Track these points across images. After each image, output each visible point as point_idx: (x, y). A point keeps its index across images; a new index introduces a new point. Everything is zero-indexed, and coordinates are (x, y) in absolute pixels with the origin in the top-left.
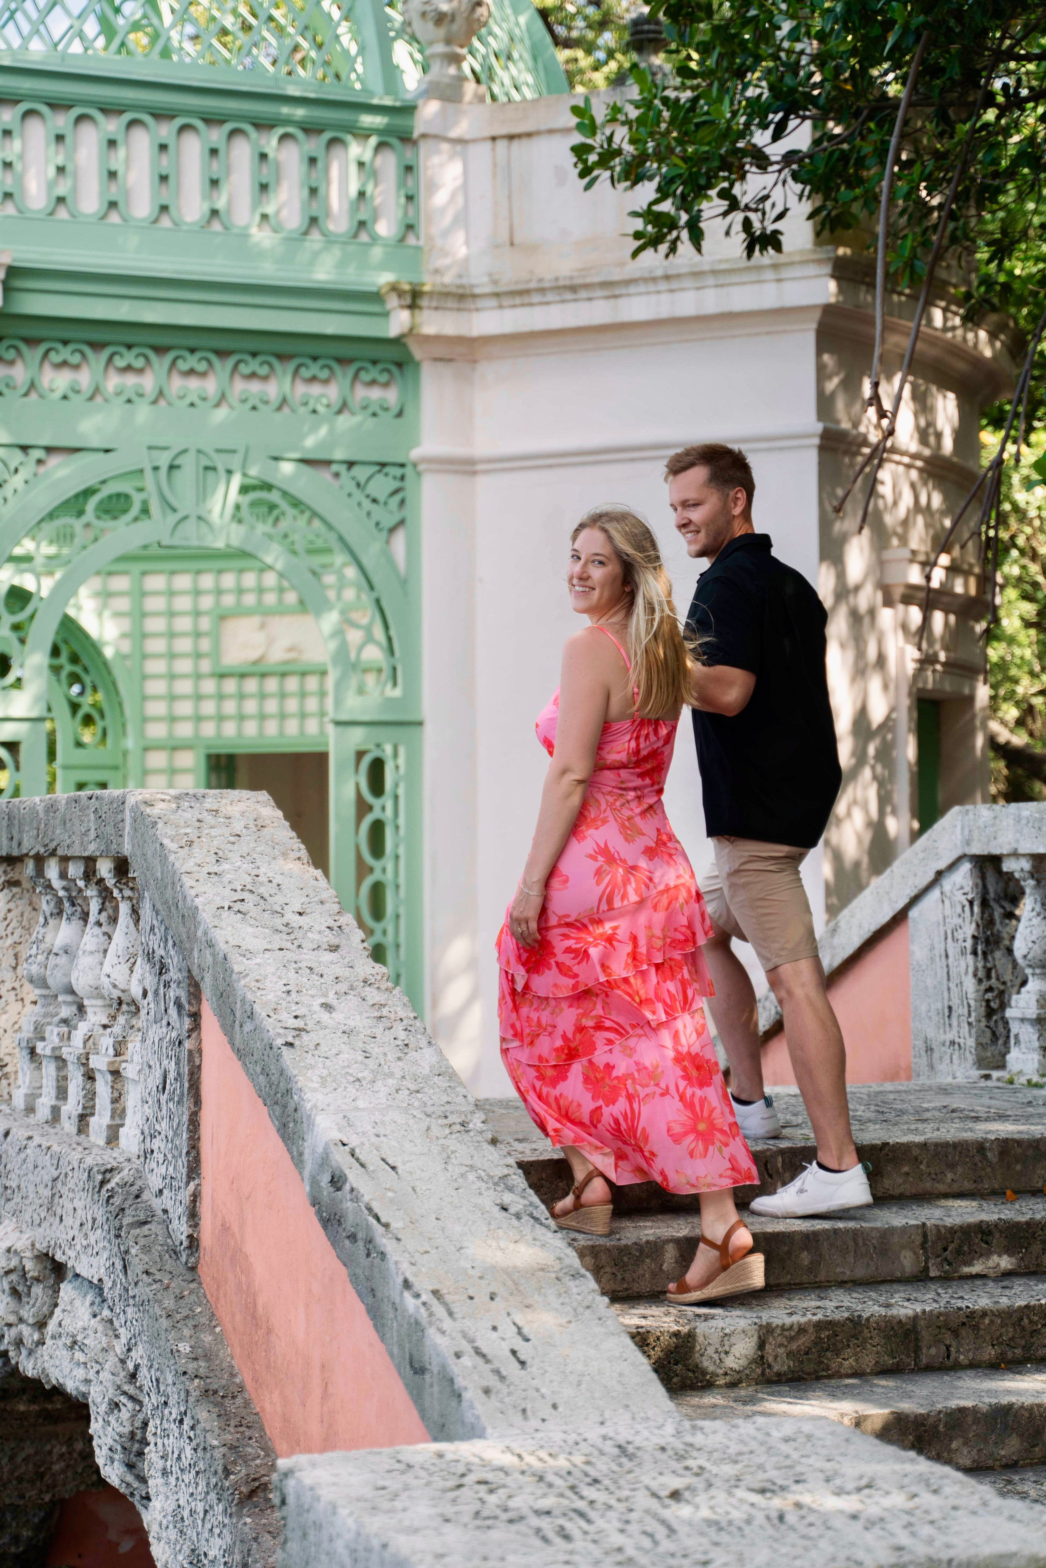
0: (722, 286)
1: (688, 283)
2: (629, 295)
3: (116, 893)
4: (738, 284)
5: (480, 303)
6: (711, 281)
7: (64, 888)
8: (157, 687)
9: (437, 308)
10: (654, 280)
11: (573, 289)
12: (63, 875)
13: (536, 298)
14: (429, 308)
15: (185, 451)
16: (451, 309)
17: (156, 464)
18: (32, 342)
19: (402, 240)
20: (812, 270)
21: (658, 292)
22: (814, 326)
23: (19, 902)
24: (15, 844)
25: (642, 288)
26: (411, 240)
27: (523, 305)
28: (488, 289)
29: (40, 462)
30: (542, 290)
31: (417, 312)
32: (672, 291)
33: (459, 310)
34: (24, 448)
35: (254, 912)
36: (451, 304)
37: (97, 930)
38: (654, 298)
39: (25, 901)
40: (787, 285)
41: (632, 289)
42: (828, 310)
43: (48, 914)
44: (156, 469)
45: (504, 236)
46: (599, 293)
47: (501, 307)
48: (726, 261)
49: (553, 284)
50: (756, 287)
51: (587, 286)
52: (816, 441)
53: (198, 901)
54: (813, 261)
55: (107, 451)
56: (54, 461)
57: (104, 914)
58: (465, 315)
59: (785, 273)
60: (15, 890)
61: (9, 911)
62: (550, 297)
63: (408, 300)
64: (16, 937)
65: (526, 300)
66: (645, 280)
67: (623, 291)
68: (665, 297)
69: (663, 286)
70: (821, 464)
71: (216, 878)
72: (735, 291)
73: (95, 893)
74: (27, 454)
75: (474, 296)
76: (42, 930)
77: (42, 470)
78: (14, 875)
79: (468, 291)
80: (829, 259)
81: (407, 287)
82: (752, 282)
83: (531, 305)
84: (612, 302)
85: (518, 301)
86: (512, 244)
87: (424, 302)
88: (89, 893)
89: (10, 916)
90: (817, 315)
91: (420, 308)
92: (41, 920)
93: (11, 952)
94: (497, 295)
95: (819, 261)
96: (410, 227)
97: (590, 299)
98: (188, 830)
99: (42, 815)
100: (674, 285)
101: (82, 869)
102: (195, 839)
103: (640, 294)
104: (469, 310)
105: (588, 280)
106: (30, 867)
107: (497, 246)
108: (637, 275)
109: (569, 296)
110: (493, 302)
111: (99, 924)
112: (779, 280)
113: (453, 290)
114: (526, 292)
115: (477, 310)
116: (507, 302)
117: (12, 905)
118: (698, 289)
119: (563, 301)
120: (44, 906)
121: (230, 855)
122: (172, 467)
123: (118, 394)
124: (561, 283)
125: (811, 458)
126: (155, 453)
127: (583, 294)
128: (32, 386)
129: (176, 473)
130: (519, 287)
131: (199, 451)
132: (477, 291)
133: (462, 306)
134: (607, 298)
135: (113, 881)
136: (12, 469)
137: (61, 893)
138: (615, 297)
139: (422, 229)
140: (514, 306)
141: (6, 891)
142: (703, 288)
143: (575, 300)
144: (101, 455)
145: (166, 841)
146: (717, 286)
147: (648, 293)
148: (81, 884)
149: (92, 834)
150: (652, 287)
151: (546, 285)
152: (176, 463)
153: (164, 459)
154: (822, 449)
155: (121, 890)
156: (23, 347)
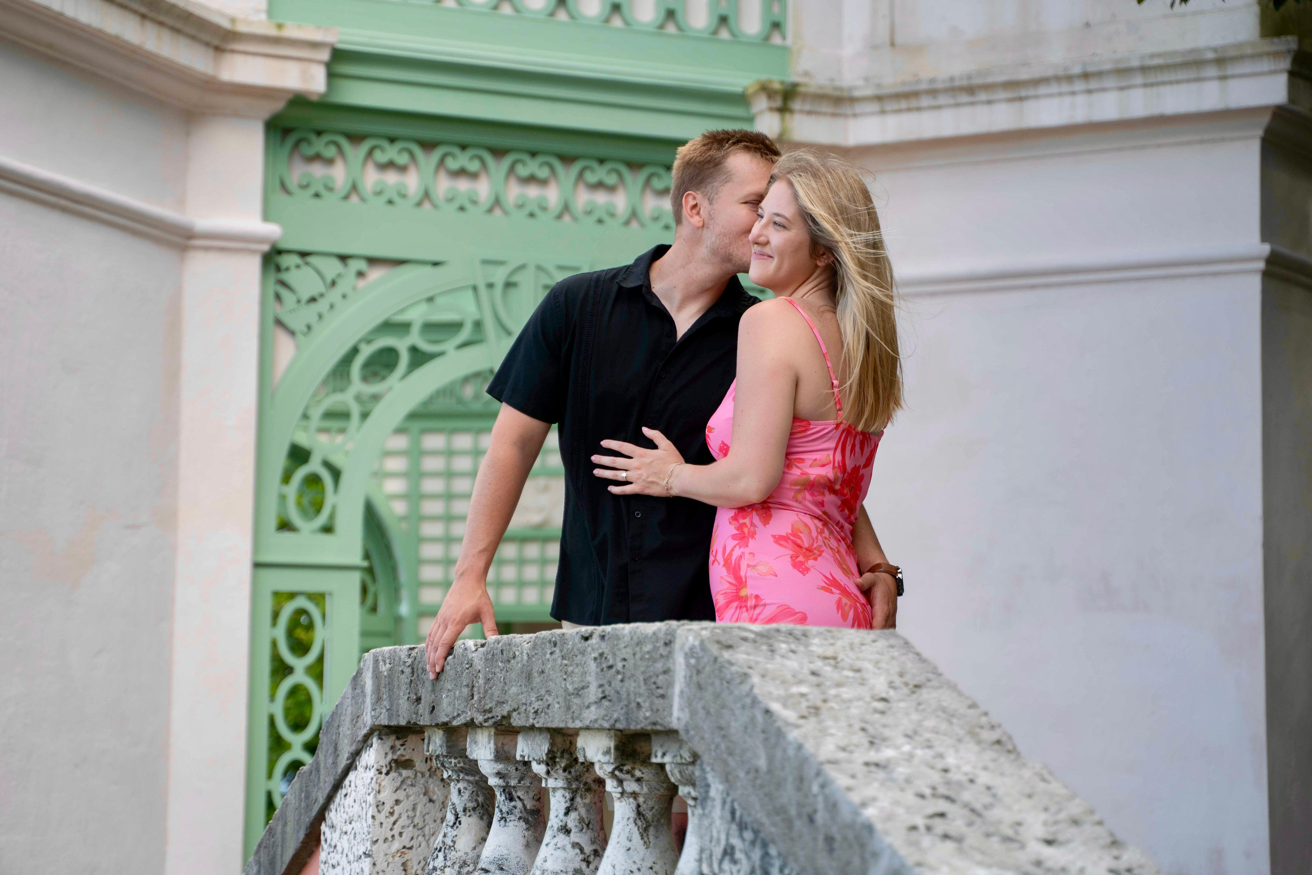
0: (1151, 85)
1: (1110, 82)
2: (1037, 97)
3: (610, 786)
4: (1171, 83)
5: (859, 108)
6: (1139, 79)
7: (499, 774)
8: (432, 551)
9: (809, 113)
10: (1069, 78)
11: (971, 90)
12: (502, 755)
13: (925, 102)
14: (802, 112)
15: (522, 267)
16: (824, 114)
17: (490, 280)
18: (356, 138)
19: (767, 38)
20: (1265, 65)
21: (1073, 93)
22: (1260, 132)
23: (411, 791)
24: (423, 708)
25: (1054, 88)
26: (776, 40)
27: (909, 110)
28: (869, 92)
29: (360, 274)
30: (933, 92)
31: (788, 116)
32: (1090, 92)
33: (834, 115)
34: (343, 258)
35: (973, 837)
36: (826, 108)
37: (562, 839)
38: (1067, 100)
39: (419, 788)
40: (1232, 84)
41: (1042, 90)
42: (1278, 112)
43: (460, 809)
44: (490, 286)
45: (883, 35)
46: (1002, 95)
47: (883, 112)
48: (1159, 55)
49: (948, 85)
50: (1193, 86)
51: (988, 87)
52: (1261, 265)
53: (870, 812)
54: (1268, 54)
55: (436, 264)
56: (376, 274)
57: (573, 815)
58: (839, 122)
59: (1231, 70)
60: (405, 773)
61: (397, 802)
62: (942, 100)
63: (778, 103)
64: (405, 840)
65: (914, 103)
66: (1058, 79)
67: (1031, 92)
68: (1081, 99)
69: (1079, 86)
70: (1265, 292)
71: (881, 775)
72: (1166, 90)
73: (560, 783)
74: (346, 265)
75: (853, 100)
76: (451, 833)
77: (361, 284)
78: (404, 752)
79: (845, 94)
80: (1289, 51)
81: (777, 86)
82: (1188, 81)
83: (919, 109)
84: (1016, 105)
85: (904, 104)
86: (893, 44)
87: (796, 105)
88: (551, 783)
89: (397, 809)
90: (1266, 119)
91: (791, 111)
92: (450, 817)
93: (398, 860)
94: (879, 98)
95: (1276, 55)
96: (776, 26)
97: (989, 102)
98: (804, 689)
99: (479, 664)
100: (1093, 84)
101: (545, 747)
102: (819, 703)
103: (1051, 96)
104: (845, 116)
105: (990, 80)
106: (436, 742)
107: (875, 47)
108: (1050, 73)
109: (964, 98)
110: (874, 107)
111: (566, 831)
112: (1223, 78)
113: (830, 92)
114: (915, 94)
115: (855, 115)
116: (890, 106)
117: (401, 795)
118: (1121, 89)
119: (957, 105)
120: (454, 797)
121: (887, 732)
122: (509, 285)
123: (450, 200)
124: (957, 83)
125: (1254, 285)
126: (490, 269)
127: (983, 96)
128: (354, 188)
129: (513, 293)
130: (907, 89)
131: (539, 268)
132: (857, 93)
133: (839, 111)
134: (1010, 100)
135: (610, 768)
136: (329, 280)
137: (493, 781)
138: (1021, 99)
139: (790, 27)
140: (899, 111)
141: (393, 774)
142: (1128, 87)
143: (972, 104)
144: (429, 269)
145: (775, 707)
146: (1145, 85)
147: (1060, 94)
148: (539, 769)
149: (593, 693)
150: (1065, 88)
151: (940, 85)
152: (514, 279)
153: (499, 275)
154: (1267, 275)
155: (620, 782)
156: (344, 143)
